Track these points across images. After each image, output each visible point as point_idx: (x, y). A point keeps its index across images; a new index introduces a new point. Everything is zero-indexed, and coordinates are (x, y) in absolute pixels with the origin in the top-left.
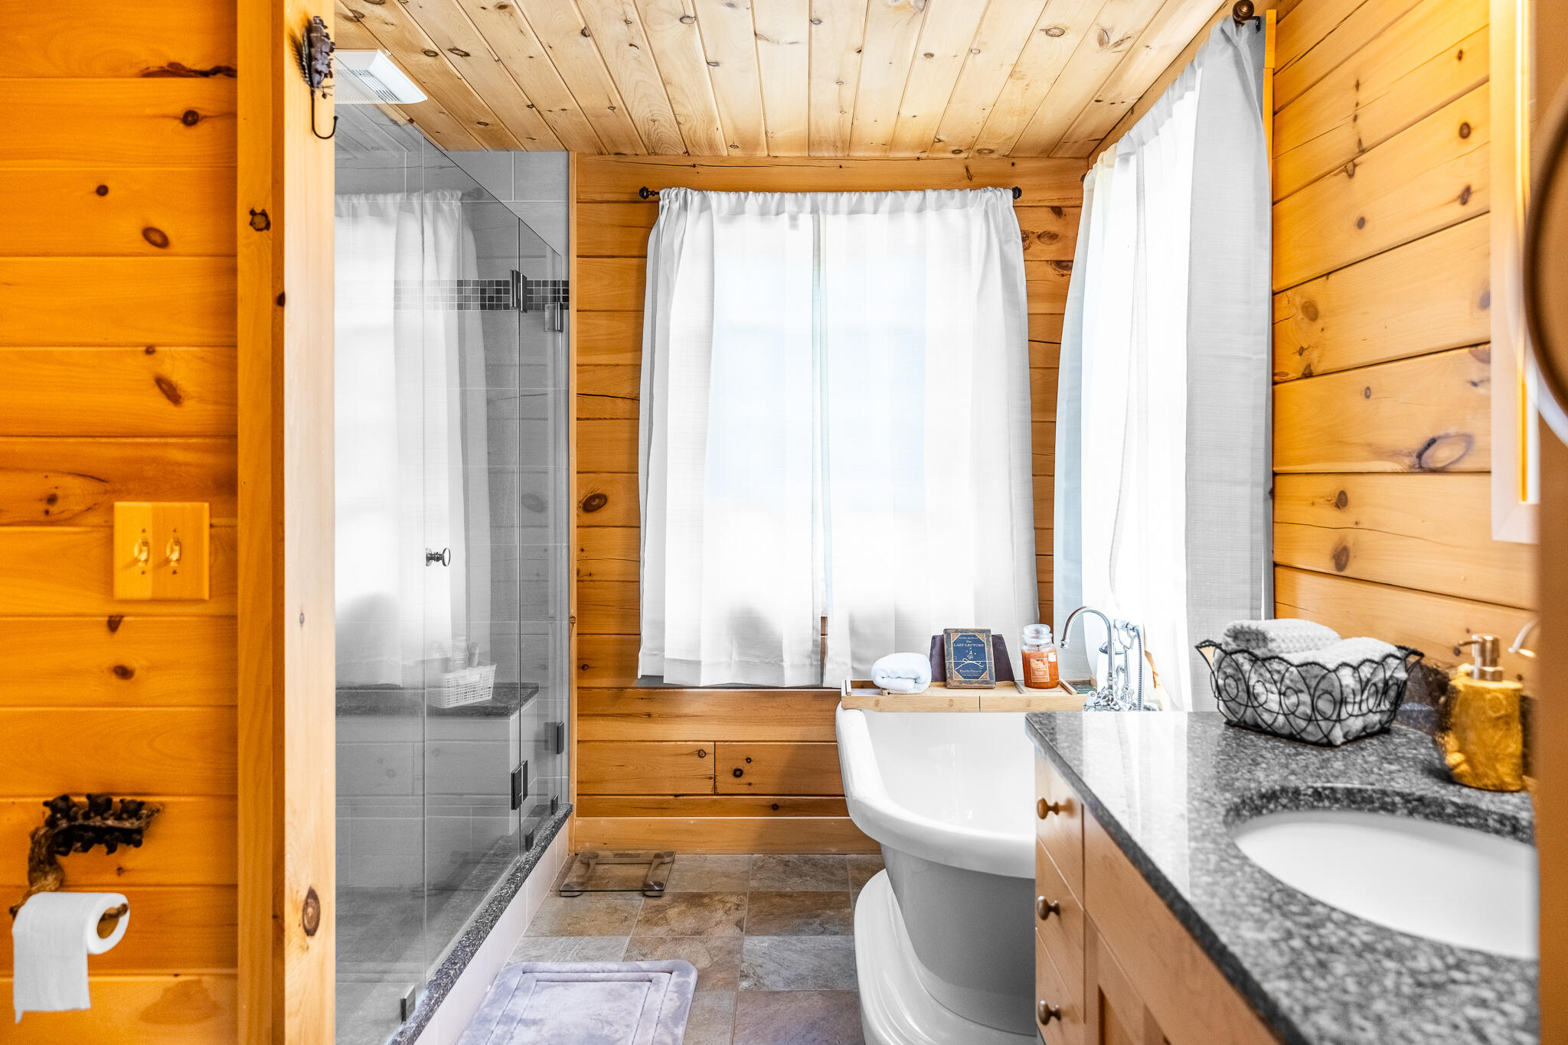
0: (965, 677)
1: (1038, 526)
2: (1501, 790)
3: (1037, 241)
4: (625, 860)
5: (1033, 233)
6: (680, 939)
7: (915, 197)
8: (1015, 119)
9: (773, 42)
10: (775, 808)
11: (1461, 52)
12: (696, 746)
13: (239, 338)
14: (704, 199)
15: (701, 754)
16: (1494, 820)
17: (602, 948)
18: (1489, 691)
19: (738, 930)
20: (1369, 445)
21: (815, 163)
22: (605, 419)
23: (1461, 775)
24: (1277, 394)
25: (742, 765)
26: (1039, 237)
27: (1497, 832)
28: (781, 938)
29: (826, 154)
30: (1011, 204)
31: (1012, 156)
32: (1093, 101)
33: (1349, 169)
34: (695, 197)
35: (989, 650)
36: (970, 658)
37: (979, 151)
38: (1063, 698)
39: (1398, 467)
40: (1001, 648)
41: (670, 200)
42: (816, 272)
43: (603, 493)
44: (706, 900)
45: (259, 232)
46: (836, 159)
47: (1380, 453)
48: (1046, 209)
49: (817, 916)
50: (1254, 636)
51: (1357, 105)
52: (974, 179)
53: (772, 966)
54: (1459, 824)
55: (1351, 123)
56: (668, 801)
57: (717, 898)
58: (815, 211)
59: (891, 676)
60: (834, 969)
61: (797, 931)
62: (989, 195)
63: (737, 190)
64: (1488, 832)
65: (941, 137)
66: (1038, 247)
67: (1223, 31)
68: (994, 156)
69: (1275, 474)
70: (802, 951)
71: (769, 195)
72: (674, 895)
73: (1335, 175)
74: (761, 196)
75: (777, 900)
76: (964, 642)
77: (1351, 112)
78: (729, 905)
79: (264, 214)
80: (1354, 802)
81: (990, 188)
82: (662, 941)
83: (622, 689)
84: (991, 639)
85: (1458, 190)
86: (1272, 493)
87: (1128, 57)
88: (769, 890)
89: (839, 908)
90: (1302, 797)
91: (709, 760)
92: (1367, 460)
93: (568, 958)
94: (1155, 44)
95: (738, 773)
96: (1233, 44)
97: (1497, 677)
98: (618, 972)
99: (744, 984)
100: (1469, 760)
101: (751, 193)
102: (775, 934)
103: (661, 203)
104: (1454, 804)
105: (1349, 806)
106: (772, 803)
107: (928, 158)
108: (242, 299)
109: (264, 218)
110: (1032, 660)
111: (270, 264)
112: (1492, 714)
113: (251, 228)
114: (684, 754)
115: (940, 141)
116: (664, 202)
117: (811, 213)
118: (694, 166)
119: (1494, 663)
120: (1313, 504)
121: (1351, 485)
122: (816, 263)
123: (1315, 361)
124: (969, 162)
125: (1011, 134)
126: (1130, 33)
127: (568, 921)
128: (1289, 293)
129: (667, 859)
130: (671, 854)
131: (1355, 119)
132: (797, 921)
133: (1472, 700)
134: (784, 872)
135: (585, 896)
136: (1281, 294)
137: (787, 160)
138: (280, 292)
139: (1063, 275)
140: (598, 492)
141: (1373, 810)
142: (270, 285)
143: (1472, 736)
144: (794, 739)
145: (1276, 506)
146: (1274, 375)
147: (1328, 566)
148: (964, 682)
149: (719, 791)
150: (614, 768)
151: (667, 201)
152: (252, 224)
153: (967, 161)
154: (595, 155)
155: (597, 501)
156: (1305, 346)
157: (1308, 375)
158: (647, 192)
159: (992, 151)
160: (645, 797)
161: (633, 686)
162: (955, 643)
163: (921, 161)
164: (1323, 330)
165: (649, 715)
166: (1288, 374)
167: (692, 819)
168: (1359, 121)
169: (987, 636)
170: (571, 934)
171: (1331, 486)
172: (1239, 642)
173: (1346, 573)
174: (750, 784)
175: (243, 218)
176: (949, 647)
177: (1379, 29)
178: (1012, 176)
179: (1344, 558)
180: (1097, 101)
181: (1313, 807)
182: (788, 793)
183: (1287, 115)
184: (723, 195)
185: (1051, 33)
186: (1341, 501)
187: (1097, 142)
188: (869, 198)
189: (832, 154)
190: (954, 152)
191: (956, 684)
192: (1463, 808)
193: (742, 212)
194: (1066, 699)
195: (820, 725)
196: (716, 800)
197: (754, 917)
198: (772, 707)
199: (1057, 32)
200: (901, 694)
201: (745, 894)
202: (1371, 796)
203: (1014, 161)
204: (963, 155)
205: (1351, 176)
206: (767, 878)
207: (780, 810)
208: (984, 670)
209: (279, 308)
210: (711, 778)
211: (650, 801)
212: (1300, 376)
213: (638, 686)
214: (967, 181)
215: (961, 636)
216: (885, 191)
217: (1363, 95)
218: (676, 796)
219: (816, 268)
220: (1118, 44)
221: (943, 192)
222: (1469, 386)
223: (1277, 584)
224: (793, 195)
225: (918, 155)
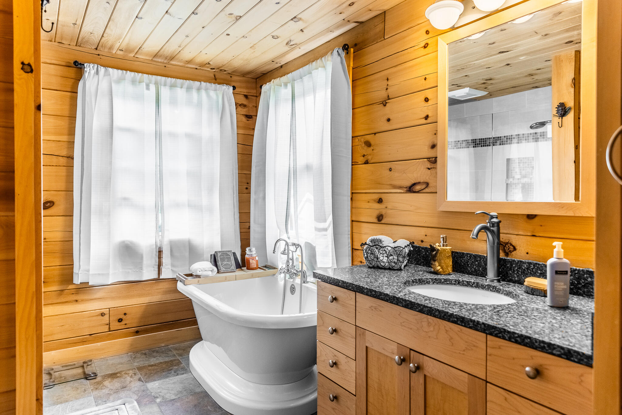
0: (225, 269)
1: (240, 212)
2: (449, 274)
3: (239, 106)
4: (69, 367)
5: (238, 104)
6: (117, 392)
7: (197, 83)
8: (242, 62)
9: (172, 16)
10: (137, 332)
11: (426, 78)
12: (100, 311)
13: (15, 124)
14: (106, 71)
15: (103, 315)
16: (454, 281)
17: (82, 404)
18: (447, 249)
19: (141, 382)
20: (391, 185)
21: (154, 63)
22: (53, 166)
23: (440, 272)
24: (353, 168)
25: (122, 316)
26: (240, 105)
27: (455, 284)
28: (162, 381)
29: (160, 60)
30: (232, 92)
31: (231, 74)
32: (271, 61)
33: (384, 104)
34: (102, 70)
35: (232, 258)
36: (226, 261)
37: (221, 70)
38: (261, 273)
39: (402, 191)
40: (236, 257)
41: (90, 69)
42: (157, 109)
43: (53, 200)
44: (118, 375)
45: (27, 74)
46: (163, 63)
47: (395, 187)
48: (242, 95)
49: (171, 370)
50: (377, 241)
51: (388, 85)
52: (217, 80)
53: (166, 391)
54: (445, 284)
55: (385, 90)
56: (86, 338)
57: (123, 373)
58: (156, 84)
59: (203, 270)
60: (191, 386)
61: (167, 377)
62: (225, 87)
63: (122, 69)
64: (452, 285)
65: (211, 63)
66: (240, 109)
67: (338, 51)
68: (225, 72)
69: (352, 193)
70: (174, 383)
71: (136, 74)
72: (102, 376)
73: (378, 104)
74: (133, 74)
75: (150, 368)
76: (223, 255)
77: (385, 87)
78: (130, 374)
79: (29, 65)
80: (420, 282)
81: (225, 85)
82: (109, 394)
83: (62, 290)
84: (232, 254)
85: (424, 115)
86: (352, 199)
87: (292, 50)
88: (144, 365)
89: (178, 365)
90: (410, 283)
91: (107, 317)
92: (390, 189)
93: (68, 412)
94: (302, 48)
95: (120, 320)
96: (340, 56)
97: (446, 246)
98: (99, 410)
99: (158, 400)
100: (442, 268)
101: (128, 71)
102: (158, 380)
103: (85, 69)
104: (443, 279)
105: (419, 284)
106: (136, 330)
107: (200, 69)
108: (16, 104)
109: (29, 67)
110: (250, 260)
111: (33, 90)
112: (447, 255)
113: (22, 71)
114: (95, 316)
115: (209, 64)
116: (87, 69)
117: (155, 84)
118: (99, 55)
119: (446, 242)
120: (369, 202)
121: (383, 196)
122: (157, 105)
123: (370, 159)
124: (216, 73)
125: (237, 66)
126: (297, 43)
127: (55, 398)
128: (359, 137)
129: (90, 363)
130: (91, 361)
131: (387, 89)
132: (164, 373)
133: (443, 252)
134: (146, 357)
135: (56, 387)
136: (355, 138)
137: (142, 60)
138: (39, 104)
139: (248, 120)
140: (49, 200)
141: (425, 284)
142: (33, 100)
143: (443, 261)
144: (145, 303)
145: (353, 203)
146: (352, 162)
147: (375, 220)
148: (225, 270)
149: (111, 329)
150: (59, 327)
151: (89, 69)
152: (22, 69)
153: (215, 72)
154: (46, 40)
155: (49, 204)
156: (366, 154)
157: (367, 162)
158: (78, 63)
159: (225, 71)
160: (75, 338)
161: (68, 288)
162: (220, 256)
163: (197, 70)
164: (373, 150)
165: (77, 301)
166: (358, 162)
167: (99, 344)
168: (388, 90)
169: (231, 253)
170: (61, 403)
171: (376, 197)
172: (372, 243)
173: (382, 222)
174: (126, 324)
175: (17, 66)
176: (218, 258)
177: (396, 65)
178: (231, 81)
179: (381, 218)
180: (272, 61)
181: (412, 285)
182: (143, 325)
183: (358, 82)
184: (115, 70)
185: (274, 37)
186: (380, 201)
187: (263, 74)
188: (179, 81)
189: (162, 61)
190: (211, 69)
191: (223, 271)
192: (446, 280)
193: (124, 79)
194: (265, 272)
195: (157, 295)
196: (110, 334)
197: (145, 376)
198: (136, 290)
199: (276, 37)
200: (206, 277)
201: (135, 369)
202: (424, 280)
203: (231, 75)
204: (214, 70)
205: (385, 105)
206: (141, 361)
207: (139, 333)
208: (232, 265)
209: (38, 111)
210: (107, 325)
211: (79, 339)
212: (363, 163)
213: (71, 288)
214: (214, 81)
215: (222, 253)
216: (185, 80)
217: (390, 83)
218: (90, 335)
219: (157, 107)
220: (292, 45)
221: (208, 83)
222: (427, 169)
223: (353, 227)
224: (147, 75)
225: (197, 67)
